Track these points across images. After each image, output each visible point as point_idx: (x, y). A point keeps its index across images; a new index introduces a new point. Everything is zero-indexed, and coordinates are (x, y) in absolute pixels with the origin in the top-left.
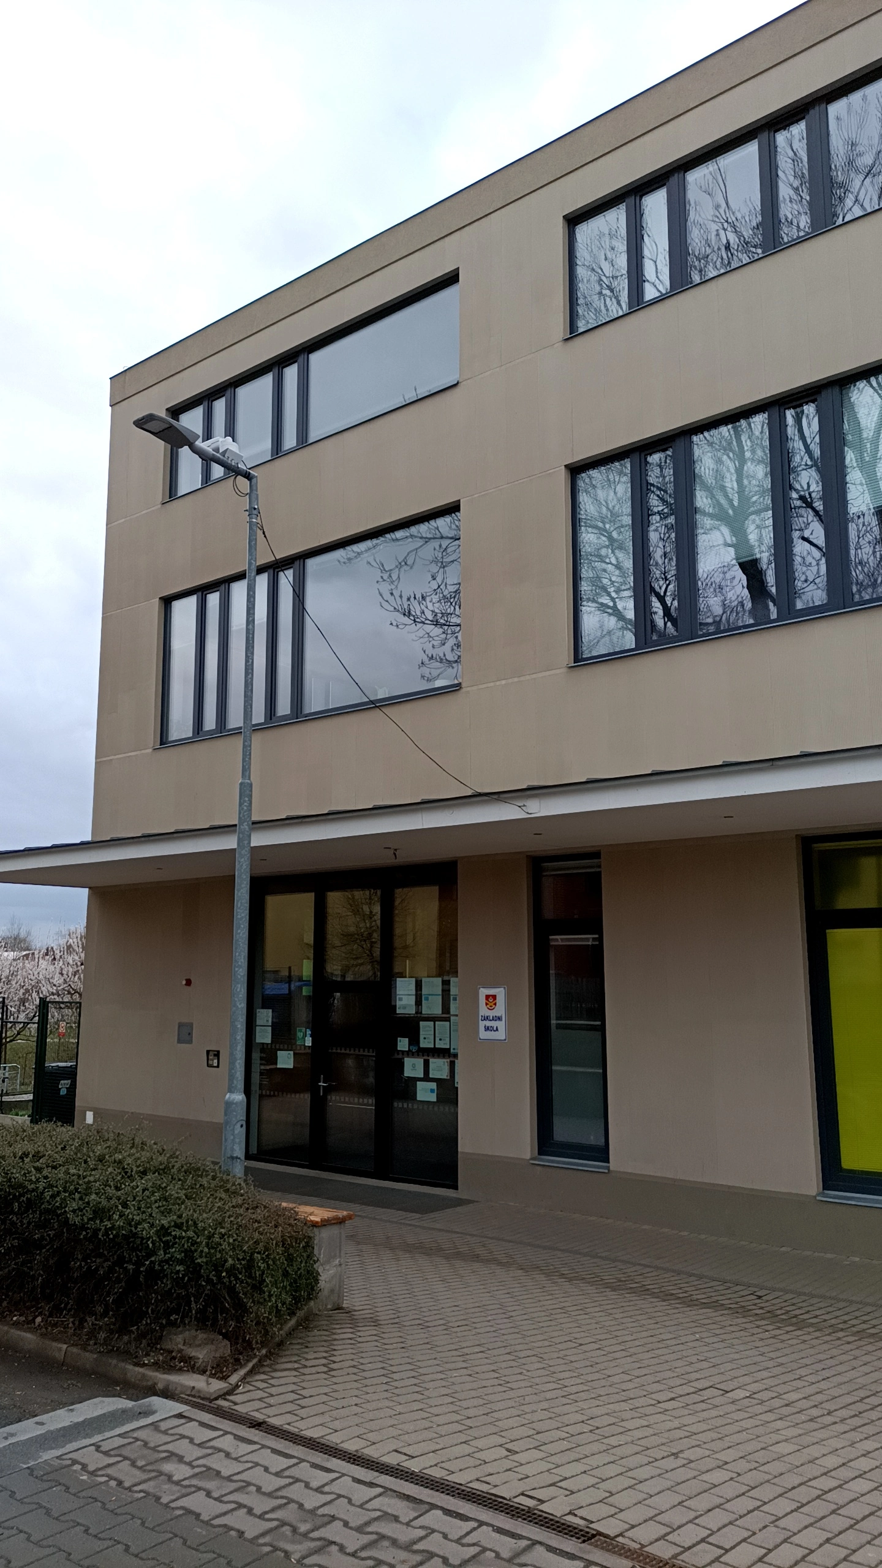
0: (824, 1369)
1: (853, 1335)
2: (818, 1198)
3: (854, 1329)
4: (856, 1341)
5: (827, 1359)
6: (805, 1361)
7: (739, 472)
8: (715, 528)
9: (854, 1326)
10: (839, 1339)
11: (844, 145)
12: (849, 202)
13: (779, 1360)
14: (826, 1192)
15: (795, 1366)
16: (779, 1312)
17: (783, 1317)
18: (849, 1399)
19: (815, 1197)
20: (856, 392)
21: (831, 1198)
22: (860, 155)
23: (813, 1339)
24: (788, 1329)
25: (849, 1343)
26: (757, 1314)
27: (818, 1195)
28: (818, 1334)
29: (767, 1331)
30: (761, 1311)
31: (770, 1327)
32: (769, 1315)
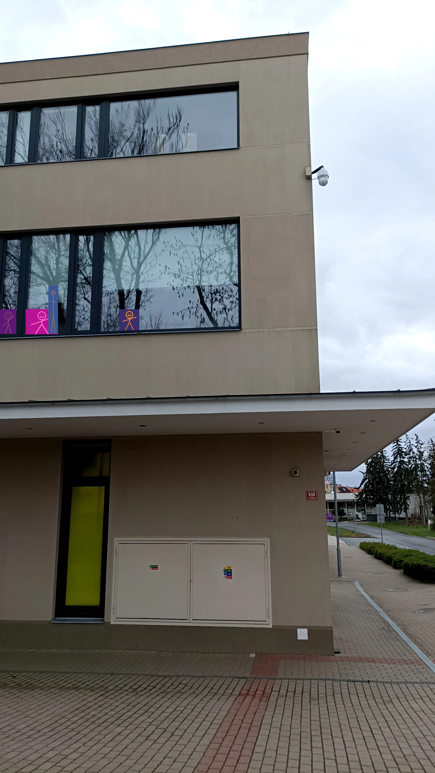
0: (40, 709)
1: (59, 689)
2: (52, 622)
3: (60, 686)
4: (59, 692)
5: (43, 703)
6: (31, 707)
7: (57, 260)
8: (43, 284)
9: (60, 684)
10: (51, 692)
11: (119, 123)
12: (118, 150)
13: (17, 709)
14: (56, 618)
15: (25, 710)
16: (23, 683)
17: (25, 685)
18: (50, 722)
19: (50, 621)
20: (114, 236)
21: (59, 621)
22: (125, 131)
23: (38, 695)
24: (26, 691)
25: (55, 694)
26: (11, 686)
27: (52, 620)
28: (41, 692)
29: (14, 694)
30: (14, 684)
31: (16, 692)
32: (17, 686)
